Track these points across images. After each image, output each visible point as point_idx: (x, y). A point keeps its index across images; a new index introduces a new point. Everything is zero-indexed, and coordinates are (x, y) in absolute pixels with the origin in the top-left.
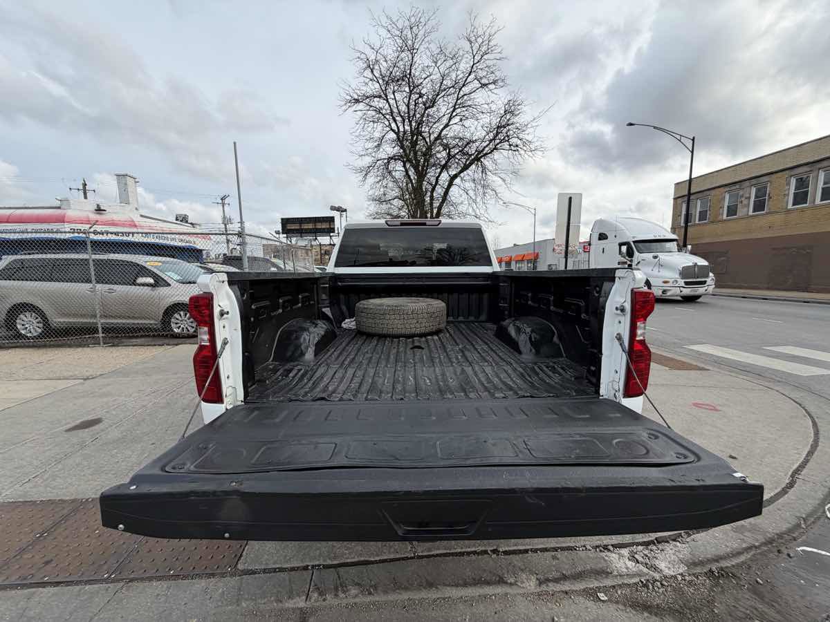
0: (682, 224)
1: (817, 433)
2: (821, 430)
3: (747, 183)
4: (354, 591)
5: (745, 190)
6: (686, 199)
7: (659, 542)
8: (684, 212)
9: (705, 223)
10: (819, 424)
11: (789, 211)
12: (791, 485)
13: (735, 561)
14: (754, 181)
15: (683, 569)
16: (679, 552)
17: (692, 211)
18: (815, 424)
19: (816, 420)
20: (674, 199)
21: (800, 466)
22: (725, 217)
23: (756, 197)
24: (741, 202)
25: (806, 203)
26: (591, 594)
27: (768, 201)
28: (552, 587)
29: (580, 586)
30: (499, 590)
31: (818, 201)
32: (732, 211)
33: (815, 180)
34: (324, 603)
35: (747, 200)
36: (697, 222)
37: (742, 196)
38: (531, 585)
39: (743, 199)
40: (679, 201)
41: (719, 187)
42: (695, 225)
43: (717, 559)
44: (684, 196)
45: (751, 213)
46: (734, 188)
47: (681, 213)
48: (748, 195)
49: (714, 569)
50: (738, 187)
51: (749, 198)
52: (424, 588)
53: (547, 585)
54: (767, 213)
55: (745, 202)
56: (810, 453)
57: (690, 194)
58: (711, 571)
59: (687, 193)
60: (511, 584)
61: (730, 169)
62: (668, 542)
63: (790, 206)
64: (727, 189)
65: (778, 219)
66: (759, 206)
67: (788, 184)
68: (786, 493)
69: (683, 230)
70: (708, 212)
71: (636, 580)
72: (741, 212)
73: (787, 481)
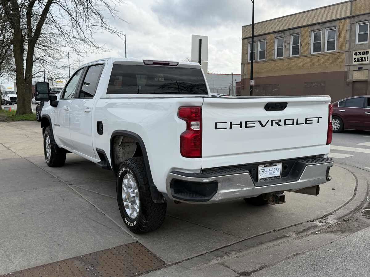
0: (249, 61)
1: (356, 177)
2: (357, 176)
3: (288, 32)
4: (233, 253)
5: (287, 37)
6: (251, 40)
7: (326, 217)
8: (249, 51)
9: (263, 61)
10: (355, 175)
11: (311, 55)
12: (355, 194)
13: (349, 216)
14: (292, 31)
15: (336, 221)
16: (333, 217)
17: (255, 51)
18: (354, 175)
19: (354, 173)
20: (243, 39)
21: (355, 188)
22: (276, 57)
23: (293, 44)
24: (285, 46)
25: (320, 51)
26: (315, 233)
27: (301, 47)
28: (302, 235)
29: (310, 232)
30: (285, 240)
31: (326, 51)
32: (280, 53)
33: (323, 36)
34: (225, 259)
35: (288, 45)
36: (258, 60)
37: (285, 42)
38: (294, 235)
39: (286, 44)
40: (246, 41)
41: (272, 33)
42: (257, 62)
43: (344, 216)
44: (249, 38)
45: (291, 55)
46: (280, 35)
47: (248, 51)
48: (289, 42)
49: (344, 219)
50: (282, 34)
51: (290, 43)
52: (260, 245)
53: (300, 234)
54: (300, 56)
55: (287, 47)
56: (357, 184)
57: (253, 37)
58: (344, 220)
59: (251, 35)
60: (288, 237)
61: (277, 20)
62: (328, 216)
63: (312, 53)
64: (276, 35)
65: (306, 60)
66: (295, 50)
67: (310, 36)
68: (355, 196)
69: (250, 66)
70: (265, 52)
71: (325, 227)
72: (285, 55)
73: (354, 193)
